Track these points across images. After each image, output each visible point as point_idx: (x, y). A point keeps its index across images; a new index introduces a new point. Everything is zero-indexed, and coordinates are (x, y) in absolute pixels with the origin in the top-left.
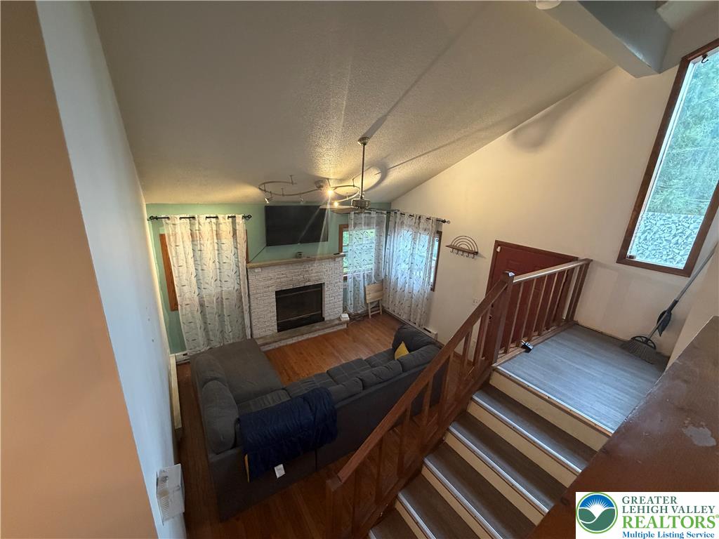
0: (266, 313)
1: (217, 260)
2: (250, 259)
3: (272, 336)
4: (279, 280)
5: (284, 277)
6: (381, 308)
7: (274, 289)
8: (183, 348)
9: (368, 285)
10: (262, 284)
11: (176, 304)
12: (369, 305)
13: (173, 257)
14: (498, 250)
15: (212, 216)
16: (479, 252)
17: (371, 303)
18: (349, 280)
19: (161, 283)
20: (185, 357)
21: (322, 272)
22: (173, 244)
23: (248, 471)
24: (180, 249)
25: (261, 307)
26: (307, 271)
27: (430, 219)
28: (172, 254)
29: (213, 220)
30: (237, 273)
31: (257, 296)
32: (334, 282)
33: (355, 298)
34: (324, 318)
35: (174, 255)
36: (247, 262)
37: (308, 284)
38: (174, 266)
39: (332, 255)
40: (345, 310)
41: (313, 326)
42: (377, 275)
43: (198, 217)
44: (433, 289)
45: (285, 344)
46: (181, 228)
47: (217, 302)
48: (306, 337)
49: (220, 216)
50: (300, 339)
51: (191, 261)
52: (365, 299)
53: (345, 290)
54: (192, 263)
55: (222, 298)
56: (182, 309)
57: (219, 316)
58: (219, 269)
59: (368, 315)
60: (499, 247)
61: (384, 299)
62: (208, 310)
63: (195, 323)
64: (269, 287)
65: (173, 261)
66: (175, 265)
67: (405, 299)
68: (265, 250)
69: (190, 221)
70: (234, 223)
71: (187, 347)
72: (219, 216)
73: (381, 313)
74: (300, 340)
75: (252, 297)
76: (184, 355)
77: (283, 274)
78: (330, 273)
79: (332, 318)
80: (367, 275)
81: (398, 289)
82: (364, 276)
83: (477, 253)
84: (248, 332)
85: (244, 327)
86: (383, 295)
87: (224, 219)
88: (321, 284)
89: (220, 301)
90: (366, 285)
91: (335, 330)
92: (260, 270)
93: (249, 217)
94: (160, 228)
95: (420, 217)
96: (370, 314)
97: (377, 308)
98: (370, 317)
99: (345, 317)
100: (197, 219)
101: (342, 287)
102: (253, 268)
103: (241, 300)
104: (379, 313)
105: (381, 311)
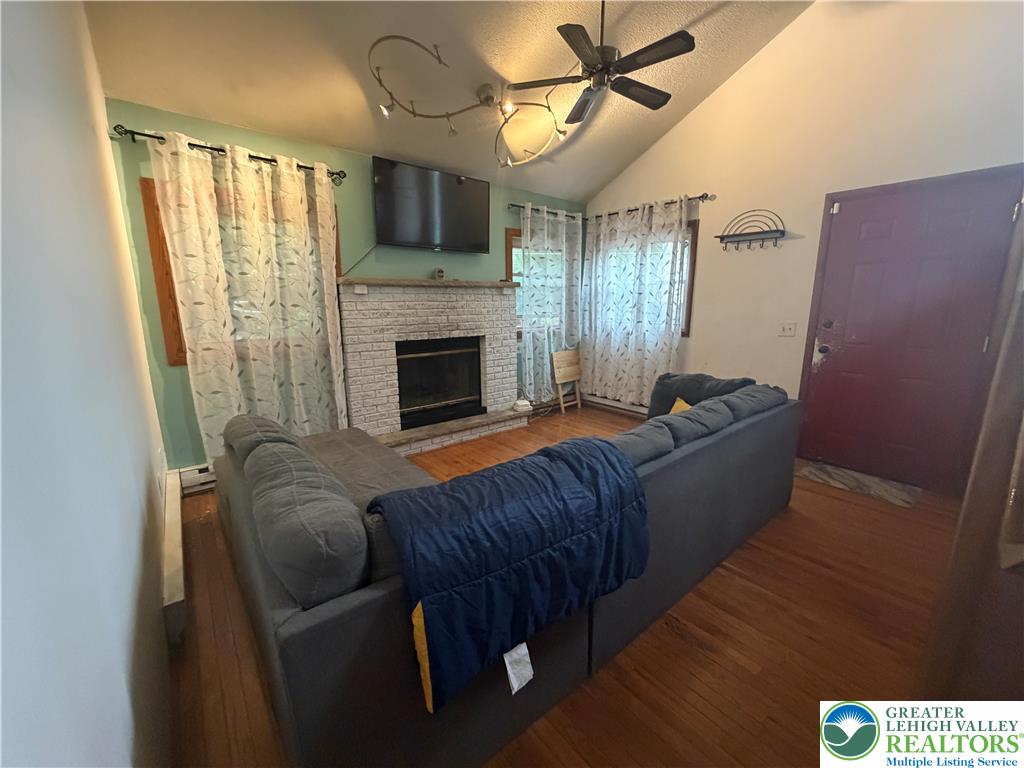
0: (378, 386)
1: (274, 259)
2: (344, 270)
3: (393, 435)
4: (402, 319)
5: (412, 314)
6: (578, 395)
7: (396, 337)
8: (199, 456)
9: (557, 351)
10: (369, 322)
11: (181, 350)
12: (560, 387)
13: (171, 236)
14: (836, 209)
15: (262, 155)
16: (788, 229)
17: (564, 385)
18: (527, 337)
19: (143, 293)
20: (204, 477)
21: (480, 313)
22: (172, 203)
23: (425, 665)
24: (190, 217)
25: (369, 371)
26: (454, 308)
27: (672, 202)
28: (169, 226)
29: (266, 167)
30: (319, 294)
31: (360, 347)
32: (500, 336)
33: (536, 374)
34: (485, 408)
35: (175, 228)
36: (339, 274)
37: (456, 334)
38: (174, 254)
39: (498, 283)
40: (521, 394)
41: (467, 420)
42: (570, 334)
43: (232, 149)
44: (686, 334)
45: (418, 451)
46: (192, 169)
47: (276, 354)
48: (456, 438)
49: (282, 160)
50: (448, 441)
51: (216, 253)
52: (553, 377)
53: (520, 357)
54: (220, 259)
55: (287, 345)
56: (195, 362)
57: (281, 385)
58: (280, 279)
59: (560, 408)
60: (836, 205)
61: (583, 381)
62: (255, 367)
63: (227, 395)
64: (382, 330)
65: (173, 243)
66: (179, 253)
67: (630, 364)
68: (373, 253)
69: (213, 157)
70: (310, 182)
71: (207, 452)
72: (279, 158)
73: (579, 406)
75: (349, 349)
76: (201, 471)
77: (408, 308)
78: (494, 317)
79: (500, 407)
80: (554, 332)
81: (613, 351)
82: (549, 333)
83: (783, 233)
84: (343, 423)
85: (334, 416)
86: (580, 373)
87: (289, 166)
88: (478, 337)
89: (283, 352)
90: (553, 351)
91: (508, 428)
92: (366, 292)
93: (342, 175)
94: (143, 165)
95: (651, 207)
96: (563, 406)
97: (572, 397)
98: (563, 411)
99: (525, 404)
100: (229, 154)
101: (514, 348)
102: (350, 284)
103: (326, 355)
104: (576, 404)
105: (578, 401)
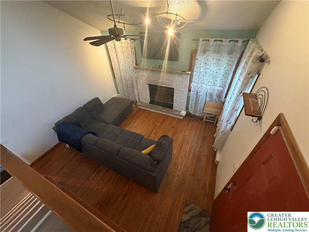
2: (138, 64)
3: (146, 104)
4: (149, 78)
5: (151, 78)
6: (216, 119)
10: (141, 78)
12: (205, 114)
17: (207, 114)
18: (192, 93)
21: (173, 81)
25: (142, 89)
32: (181, 90)
33: (195, 105)
34: (173, 108)
36: (136, 65)
39: (181, 72)
41: (163, 109)
53: (188, 98)
63: (120, 86)
64: (144, 80)
74: (155, 112)
76: (119, 96)
77: (150, 76)
78: (178, 83)
79: (177, 109)
88: (173, 88)
92: (139, 71)
96: (204, 120)
98: (204, 121)
99: (184, 113)
101: (186, 95)
102: (136, 69)
104: (214, 123)
